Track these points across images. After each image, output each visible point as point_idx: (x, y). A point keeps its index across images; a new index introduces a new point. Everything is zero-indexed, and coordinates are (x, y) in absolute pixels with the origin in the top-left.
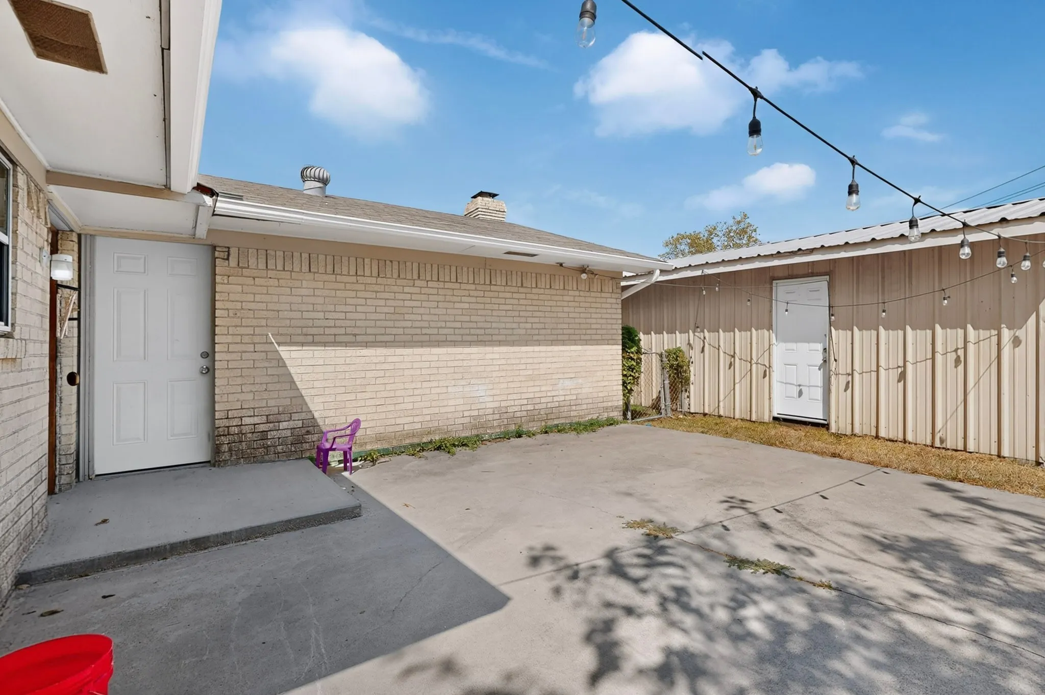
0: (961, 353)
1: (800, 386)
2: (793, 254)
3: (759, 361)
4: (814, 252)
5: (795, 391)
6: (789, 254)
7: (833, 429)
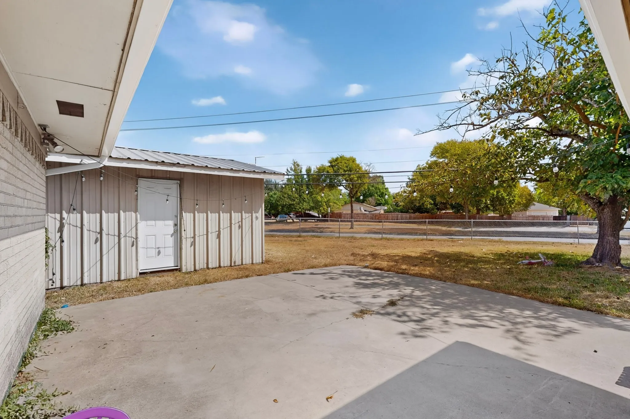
0: (240, 223)
1: (158, 248)
2: (173, 165)
3: (127, 235)
4: (186, 167)
5: (153, 252)
6: (169, 164)
7: (184, 270)
